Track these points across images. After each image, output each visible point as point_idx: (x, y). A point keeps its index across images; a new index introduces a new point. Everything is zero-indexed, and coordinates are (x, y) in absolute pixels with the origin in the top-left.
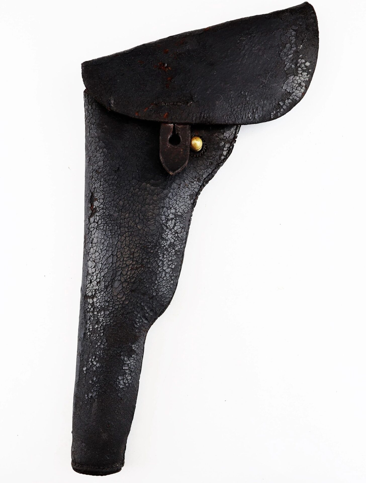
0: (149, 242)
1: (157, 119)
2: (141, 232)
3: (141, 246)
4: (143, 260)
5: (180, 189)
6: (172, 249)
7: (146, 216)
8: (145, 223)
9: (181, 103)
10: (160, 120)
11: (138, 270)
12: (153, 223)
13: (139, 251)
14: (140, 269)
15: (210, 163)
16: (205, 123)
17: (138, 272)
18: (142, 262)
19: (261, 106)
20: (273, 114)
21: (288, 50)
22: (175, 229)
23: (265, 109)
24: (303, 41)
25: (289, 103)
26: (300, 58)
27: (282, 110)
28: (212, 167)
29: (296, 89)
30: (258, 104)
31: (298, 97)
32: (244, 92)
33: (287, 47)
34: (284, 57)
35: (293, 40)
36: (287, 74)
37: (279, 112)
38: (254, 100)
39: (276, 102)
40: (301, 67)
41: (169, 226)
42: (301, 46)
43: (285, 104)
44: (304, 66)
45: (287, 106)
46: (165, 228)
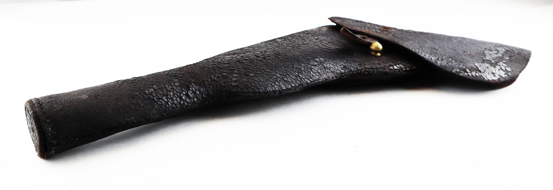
19: (447, 60)
20: (456, 70)
21: (494, 54)
22: (313, 67)
23: (450, 64)
24: (510, 57)
25: (476, 75)
26: (503, 62)
27: (466, 74)
28: (378, 66)
29: (489, 74)
30: (446, 58)
31: (487, 78)
32: (438, 49)
33: (494, 52)
34: (487, 54)
35: (502, 52)
36: (484, 61)
37: (462, 73)
38: (443, 55)
39: (463, 67)
40: (501, 67)
41: (309, 62)
42: (508, 58)
43: (472, 73)
44: (504, 68)
45: (473, 76)
46: (305, 59)
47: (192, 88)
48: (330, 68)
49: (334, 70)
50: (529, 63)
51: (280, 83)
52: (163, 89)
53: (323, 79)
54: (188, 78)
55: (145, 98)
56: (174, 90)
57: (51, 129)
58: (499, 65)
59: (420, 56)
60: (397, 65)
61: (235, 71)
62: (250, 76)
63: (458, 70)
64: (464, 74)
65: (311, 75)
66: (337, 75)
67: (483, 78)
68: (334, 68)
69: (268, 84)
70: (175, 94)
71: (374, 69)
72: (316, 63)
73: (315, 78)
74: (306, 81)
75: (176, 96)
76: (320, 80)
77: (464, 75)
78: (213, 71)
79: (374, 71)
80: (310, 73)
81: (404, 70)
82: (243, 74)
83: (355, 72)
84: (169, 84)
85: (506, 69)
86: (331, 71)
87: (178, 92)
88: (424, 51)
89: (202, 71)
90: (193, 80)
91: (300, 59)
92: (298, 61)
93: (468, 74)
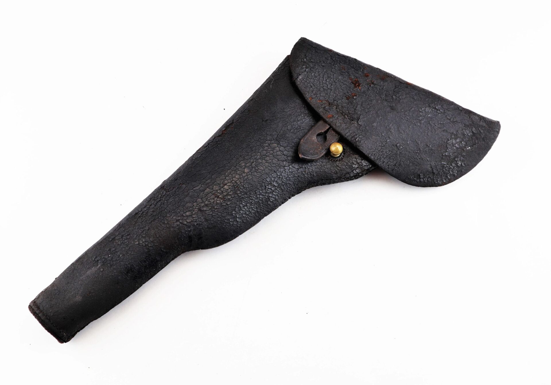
0: (243, 186)
1: (321, 114)
2: (244, 175)
3: (235, 184)
4: (228, 195)
5: (297, 171)
6: (255, 207)
7: (257, 167)
8: (252, 171)
9: (348, 117)
10: (323, 116)
11: (218, 199)
12: (258, 176)
13: (230, 187)
14: (220, 200)
15: (335, 172)
16: (353, 143)
17: (216, 200)
18: (225, 196)
19: (404, 165)
20: (409, 178)
21: (457, 143)
22: (270, 195)
23: (406, 169)
24: (473, 145)
25: (427, 180)
26: (462, 155)
28: (334, 176)
29: (441, 175)
32: (400, 146)
33: (458, 140)
34: (450, 145)
35: (467, 139)
36: (443, 158)
38: (403, 157)
39: (419, 173)
40: (458, 162)
41: (267, 189)
42: (470, 148)
43: (424, 179)
44: (460, 164)
45: (424, 182)
46: (263, 187)
48: (287, 188)
49: (290, 189)
53: (280, 204)
58: (456, 161)
60: (354, 171)
63: (411, 177)
64: (416, 181)
65: (268, 205)
66: (294, 193)
68: (291, 187)
71: (330, 180)
72: (273, 189)
79: (330, 182)
81: (360, 176)
83: (311, 186)
86: (288, 192)
88: (384, 154)
89: (168, 233)
90: (163, 247)
91: (258, 189)
92: (256, 192)
93: (420, 181)
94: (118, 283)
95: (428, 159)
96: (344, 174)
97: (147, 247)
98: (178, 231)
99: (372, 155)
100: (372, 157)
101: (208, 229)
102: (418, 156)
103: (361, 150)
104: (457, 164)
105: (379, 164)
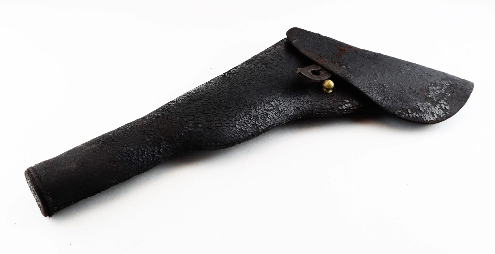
1: (314, 60)
4: (229, 104)
5: (294, 98)
9: (337, 63)
10: (316, 61)
15: (328, 103)
18: (227, 105)
19: (392, 100)
20: (398, 112)
21: (437, 89)
22: (269, 112)
23: (394, 104)
24: (452, 93)
25: (416, 116)
26: (444, 100)
27: (407, 115)
28: (328, 107)
29: (428, 114)
30: (391, 98)
31: (426, 119)
32: (386, 86)
33: (438, 88)
34: (431, 90)
35: (445, 88)
36: (427, 100)
37: (404, 114)
38: (390, 94)
39: (406, 108)
40: (441, 105)
41: (266, 106)
42: (450, 95)
43: (413, 114)
44: (444, 107)
45: (413, 117)
46: (262, 105)
47: (163, 145)
48: (284, 111)
49: (287, 112)
50: (469, 100)
51: (239, 134)
52: (139, 150)
53: (277, 123)
54: (158, 135)
55: (124, 160)
56: (148, 149)
57: (52, 199)
58: (440, 104)
59: (368, 97)
60: (346, 105)
61: (200, 125)
62: (213, 130)
63: (400, 111)
64: (406, 115)
65: (267, 122)
66: (290, 117)
67: (422, 119)
68: (288, 111)
69: (229, 136)
70: (149, 153)
71: (324, 109)
72: (271, 108)
73: (270, 124)
74: (262, 128)
75: (150, 155)
76: (274, 125)
77: (406, 117)
78: (180, 126)
79: (324, 111)
80: (266, 119)
81: (351, 110)
82: (206, 128)
83: (307, 113)
84: (143, 144)
85: (445, 108)
86: (285, 114)
87: (151, 150)
88: (373, 89)
89: (170, 127)
90: (163, 138)
91: (257, 105)
92: (255, 107)
93: (409, 115)
94: (114, 161)
95: (414, 99)
96: (336, 106)
97: (148, 135)
98: (179, 127)
99: (362, 88)
100: (362, 90)
101: (208, 130)
102: (404, 95)
103: (352, 83)
104: (441, 106)
105: (369, 95)
